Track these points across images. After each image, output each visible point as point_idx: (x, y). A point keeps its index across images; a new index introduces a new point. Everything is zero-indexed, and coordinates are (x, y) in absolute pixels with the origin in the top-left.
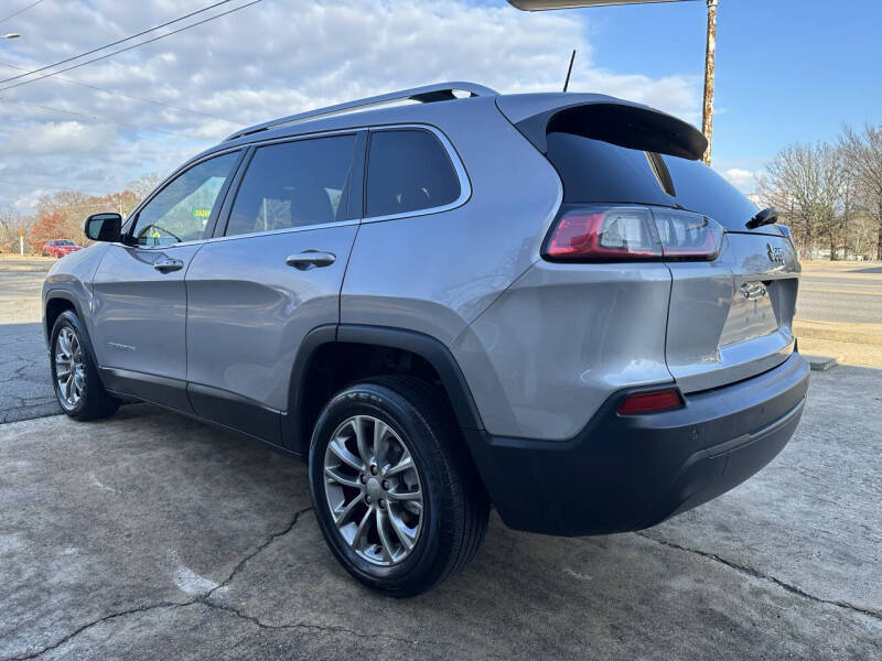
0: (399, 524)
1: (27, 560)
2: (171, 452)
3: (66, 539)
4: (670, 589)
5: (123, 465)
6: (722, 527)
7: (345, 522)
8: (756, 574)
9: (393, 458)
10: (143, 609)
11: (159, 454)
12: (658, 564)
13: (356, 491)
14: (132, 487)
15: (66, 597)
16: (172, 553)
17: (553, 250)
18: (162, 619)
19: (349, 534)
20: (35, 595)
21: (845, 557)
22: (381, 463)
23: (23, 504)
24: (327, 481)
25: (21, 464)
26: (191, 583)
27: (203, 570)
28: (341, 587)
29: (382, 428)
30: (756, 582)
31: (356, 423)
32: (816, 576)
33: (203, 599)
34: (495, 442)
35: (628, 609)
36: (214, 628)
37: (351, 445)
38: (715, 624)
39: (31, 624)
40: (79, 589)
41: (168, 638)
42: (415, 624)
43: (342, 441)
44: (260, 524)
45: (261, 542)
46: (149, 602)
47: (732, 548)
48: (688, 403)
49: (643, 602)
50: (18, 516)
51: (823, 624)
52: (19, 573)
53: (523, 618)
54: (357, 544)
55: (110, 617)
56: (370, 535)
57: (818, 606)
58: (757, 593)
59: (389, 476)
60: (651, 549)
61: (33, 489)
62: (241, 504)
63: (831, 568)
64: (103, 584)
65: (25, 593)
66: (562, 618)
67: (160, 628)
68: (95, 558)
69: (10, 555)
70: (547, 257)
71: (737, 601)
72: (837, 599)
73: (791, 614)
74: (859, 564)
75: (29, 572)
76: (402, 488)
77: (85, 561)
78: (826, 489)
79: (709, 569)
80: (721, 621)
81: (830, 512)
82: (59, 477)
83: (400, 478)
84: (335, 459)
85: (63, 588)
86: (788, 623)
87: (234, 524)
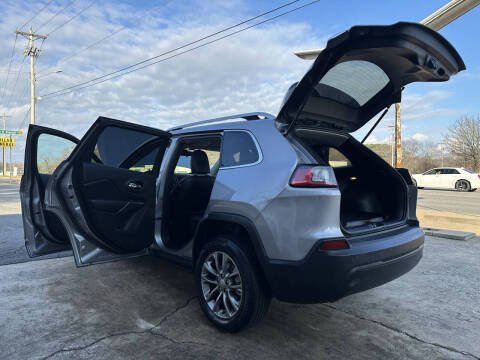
0: (233, 300)
1: (75, 314)
2: (133, 272)
3: (90, 306)
4: (355, 335)
5: (112, 277)
6: (387, 311)
7: (210, 300)
8: (398, 331)
9: (230, 270)
10: (125, 334)
11: (128, 272)
12: (352, 325)
13: (215, 286)
14: (116, 286)
15: (93, 328)
16: (135, 313)
17: (293, 182)
18: (132, 338)
19: (211, 305)
20: (80, 327)
21: (444, 326)
22: (225, 272)
23: (71, 291)
24: (202, 281)
25: (67, 275)
26: (143, 325)
27: (148, 320)
28: (208, 329)
29: (226, 257)
30: (397, 334)
31: (215, 255)
32: (427, 333)
33: (149, 331)
34: (271, 262)
35: (334, 342)
36: (154, 342)
37: (213, 265)
38: (373, 349)
39: (79, 337)
40: (97, 325)
41: (135, 345)
42: (238, 344)
43: (209, 263)
44: (173, 303)
45: (173, 310)
46: (126, 331)
47: (390, 320)
48: (351, 246)
49: (342, 340)
50: (69, 297)
51: (423, 352)
52: (72, 318)
53: (286, 344)
54: (215, 310)
55: (111, 336)
56: (220, 305)
57: (424, 345)
58: (396, 338)
59: (228, 278)
60: (350, 319)
61: (75, 286)
62: (164, 295)
63: (436, 330)
64: (107, 324)
65: (75, 326)
66: (304, 345)
67: (132, 341)
68: (103, 314)
69: (68, 311)
70: (291, 185)
71: (386, 341)
72: (434, 342)
73: (409, 348)
74: (450, 328)
75: (76, 318)
76: (234, 283)
77: (99, 315)
78: (445, 296)
79: (376, 329)
80: (376, 348)
81: (443, 307)
82: (85, 281)
83: (233, 278)
84: (207, 271)
85: (90, 324)
86: (407, 351)
87: (162, 302)
